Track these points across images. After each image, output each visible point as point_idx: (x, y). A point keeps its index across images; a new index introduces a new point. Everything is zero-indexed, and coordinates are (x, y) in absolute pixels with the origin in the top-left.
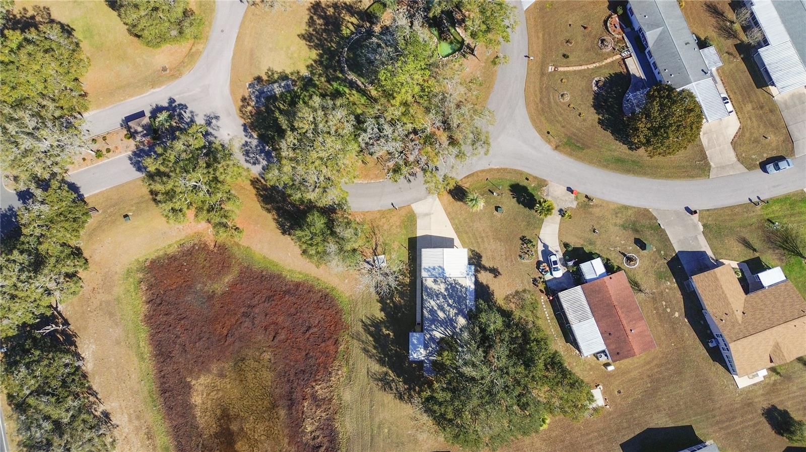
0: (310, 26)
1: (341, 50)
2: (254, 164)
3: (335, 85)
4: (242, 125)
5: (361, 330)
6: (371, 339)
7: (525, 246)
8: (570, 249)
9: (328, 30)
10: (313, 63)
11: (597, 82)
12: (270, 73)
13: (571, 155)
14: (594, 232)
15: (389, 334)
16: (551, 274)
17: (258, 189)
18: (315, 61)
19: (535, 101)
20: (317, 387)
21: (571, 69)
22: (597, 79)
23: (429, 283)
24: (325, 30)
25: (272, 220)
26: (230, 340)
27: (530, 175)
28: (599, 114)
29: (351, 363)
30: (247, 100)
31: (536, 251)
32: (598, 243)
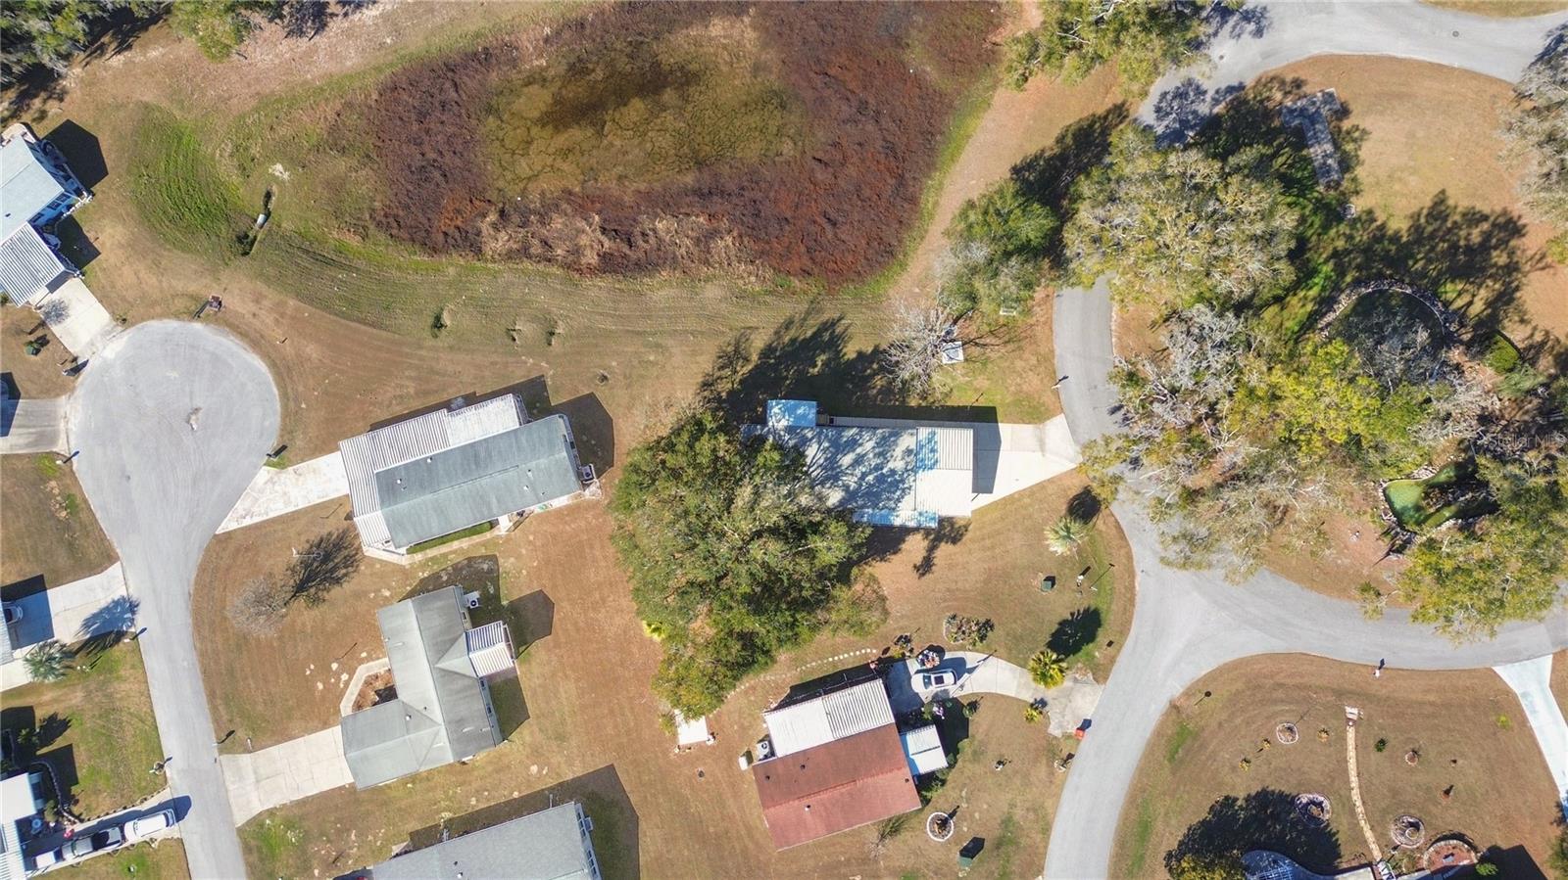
0: (1464, 215)
1: (1407, 280)
2: (1158, 110)
3: (1327, 269)
4: (1241, 83)
5: (825, 317)
6: (809, 333)
7: (974, 628)
8: (967, 712)
9: (1455, 254)
10: (1378, 223)
11: (1319, 805)
12: (1356, 134)
13: (1158, 733)
14: (999, 763)
15: (816, 366)
16: (918, 672)
17: (1106, 118)
18: (1382, 227)
19: (1278, 673)
20: (729, 239)
21: (1351, 754)
22: (1326, 804)
23: (907, 441)
24: (1454, 246)
25: (1040, 147)
26: (818, 81)
27: (1119, 651)
28: (1248, 799)
29: (768, 299)
30: (1295, 91)
31: (962, 648)
32: (978, 769)
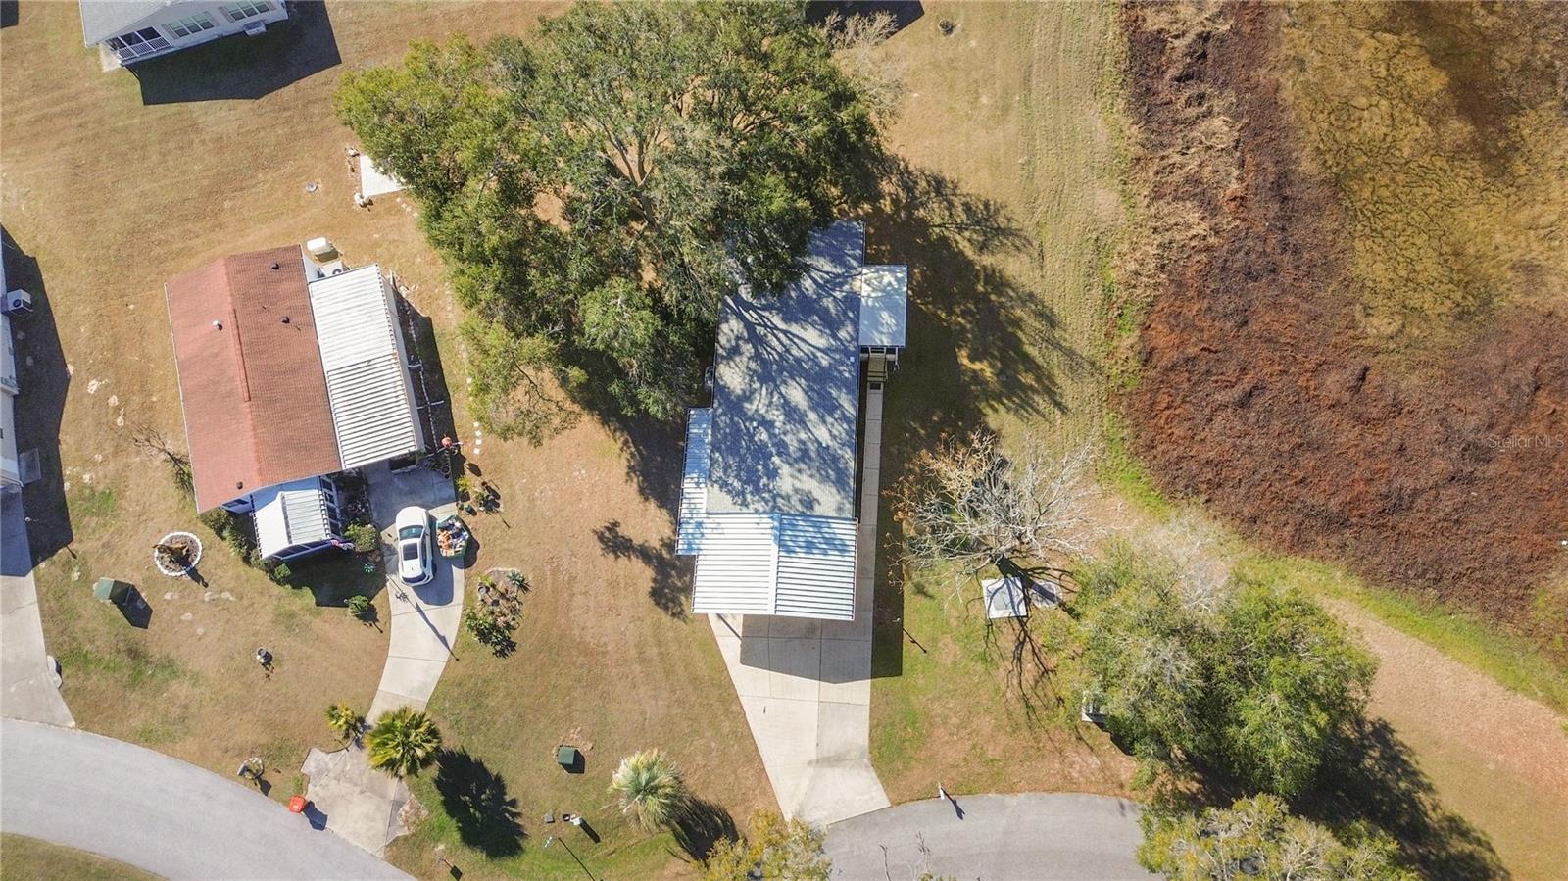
5: (1061, 379)
6: (1032, 351)
7: (500, 621)
8: (358, 600)
15: (973, 358)
16: (432, 521)
20: (1201, 229)
23: (829, 500)
25: (1437, 784)
26: (1522, 375)
29: (1096, 293)
31: (469, 596)
32: (264, 619)
